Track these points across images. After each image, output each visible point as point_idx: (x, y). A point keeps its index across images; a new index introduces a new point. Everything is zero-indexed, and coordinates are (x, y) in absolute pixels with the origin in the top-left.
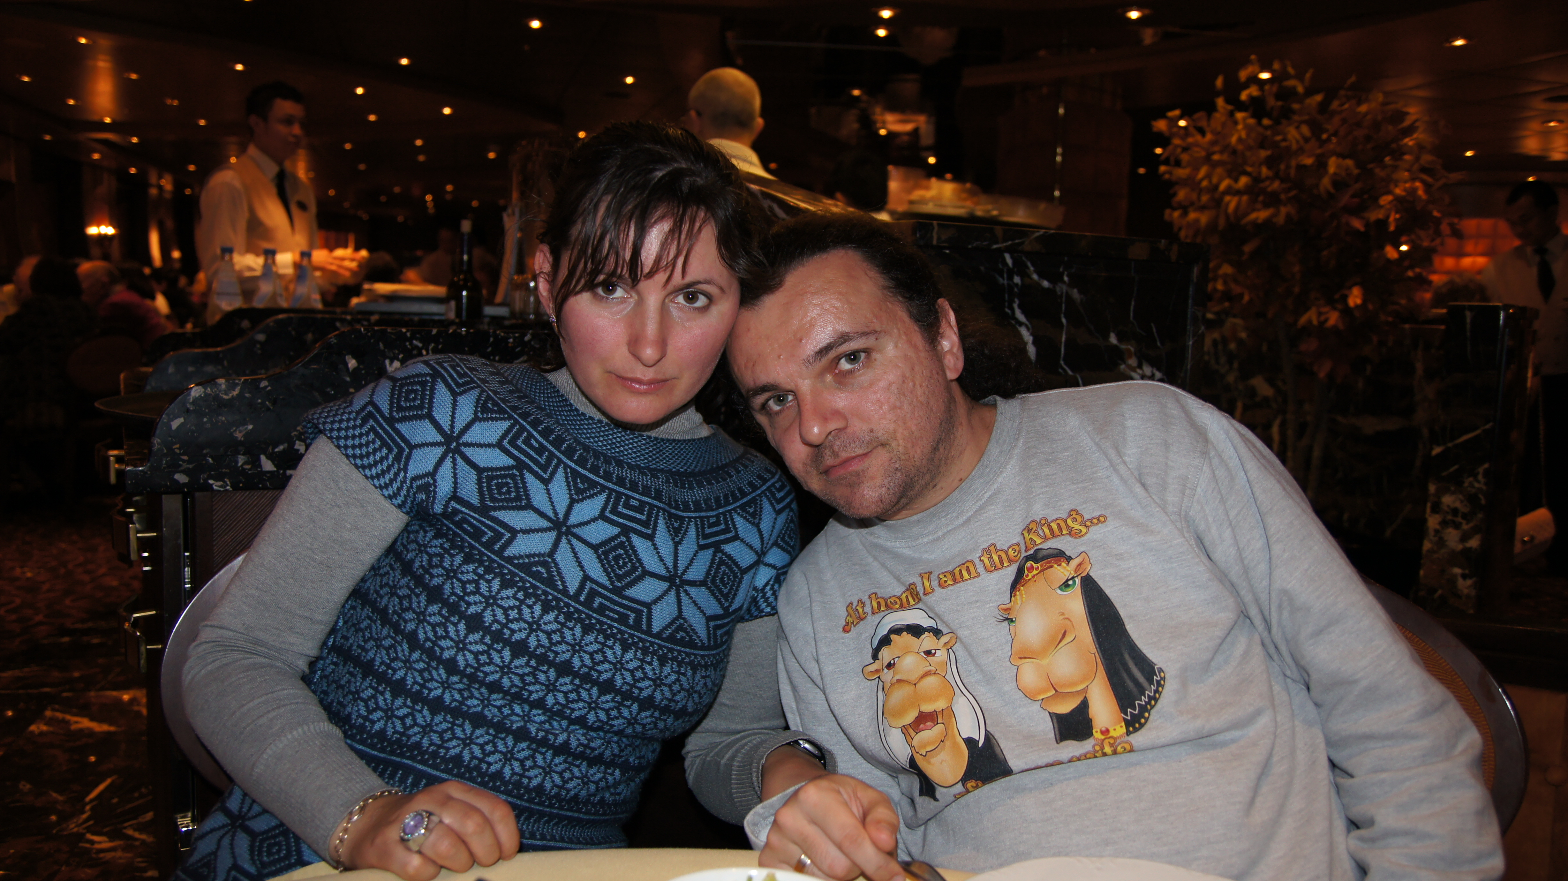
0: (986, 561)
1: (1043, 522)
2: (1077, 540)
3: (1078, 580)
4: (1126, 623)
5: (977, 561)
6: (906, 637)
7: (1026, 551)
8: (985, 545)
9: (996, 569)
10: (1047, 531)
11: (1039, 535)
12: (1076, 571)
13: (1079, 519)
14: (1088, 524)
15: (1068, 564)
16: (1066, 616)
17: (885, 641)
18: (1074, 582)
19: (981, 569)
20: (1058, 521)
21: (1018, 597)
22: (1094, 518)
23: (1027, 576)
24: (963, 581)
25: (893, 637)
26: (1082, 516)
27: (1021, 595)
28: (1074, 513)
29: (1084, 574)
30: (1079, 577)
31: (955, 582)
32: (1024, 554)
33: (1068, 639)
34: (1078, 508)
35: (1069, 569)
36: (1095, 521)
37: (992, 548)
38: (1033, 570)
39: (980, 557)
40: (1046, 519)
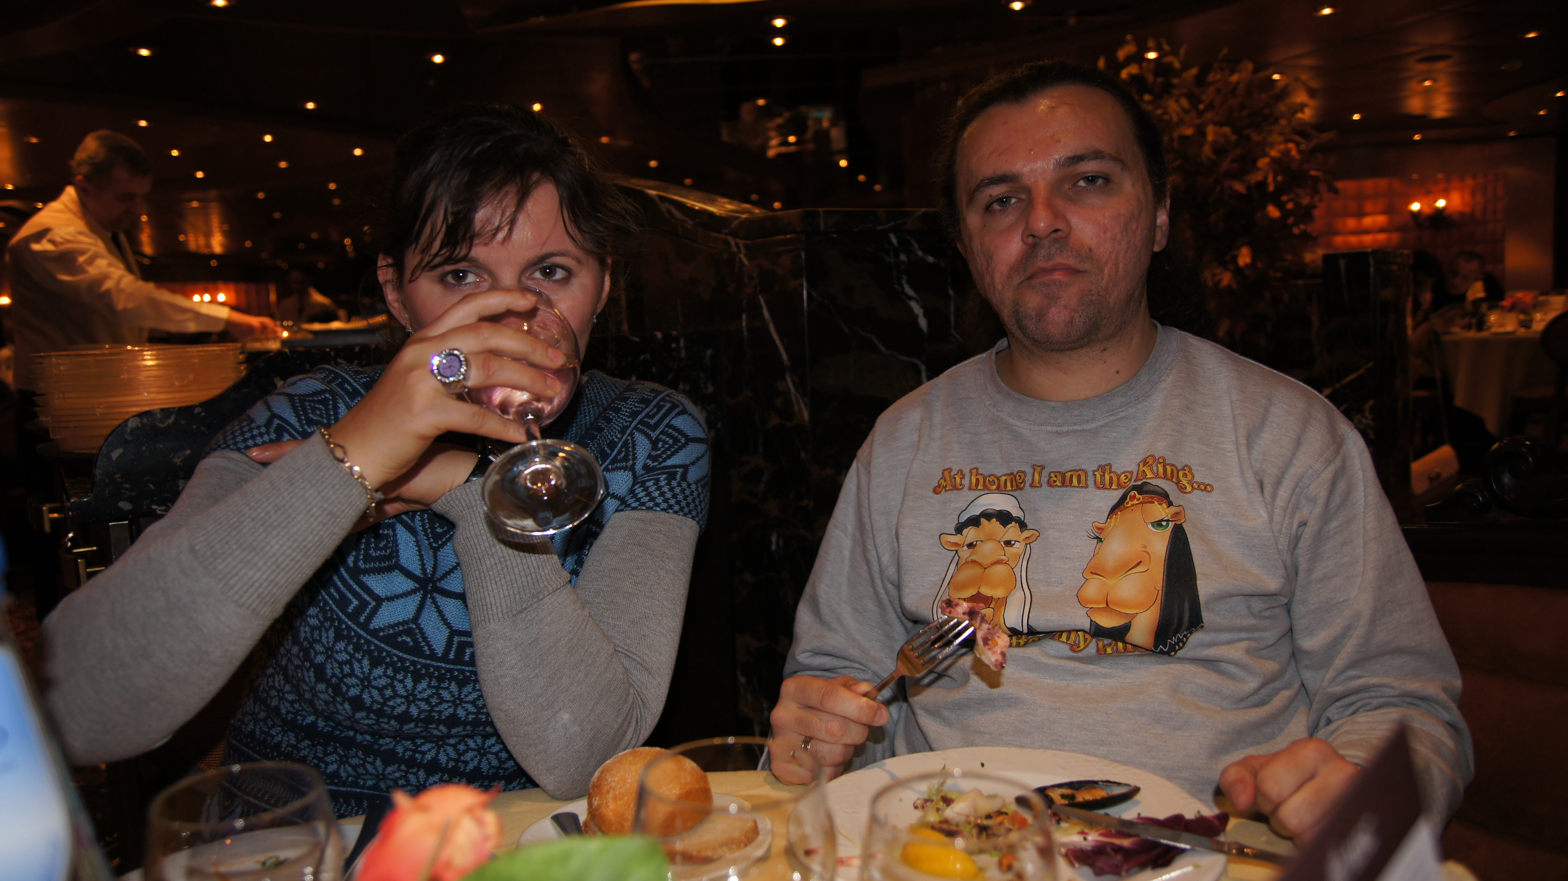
0: (1098, 477)
1: (1160, 460)
3: (1171, 524)
4: (1198, 580)
5: (1090, 474)
6: (995, 523)
8: (1103, 463)
9: (1104, 488)
10: (1160, 470)
11: (1152, 471)
12: (1172, 515)
13: (1189, 477)
14: (1195, 486)
15: (1167, 507)
16: (1147, 550)
17: (973, 521)
18: (1168, 525)
19: (1091, 482)
20: (1173, 467)
22: (1201, 484)
23: (1128, 504)
24: (1071, 486)
26: (1192, 475)
28: (1187, 469)
29: (1177, 521)
31: (1064, 485)
33: (1140, 569)
34: (1191, 467)
35: (1167, 511)
36: (1202, 487)
37: (1107, 468)
38: (1136, 499)
39: (1094, 471)
40: (1163, 460)
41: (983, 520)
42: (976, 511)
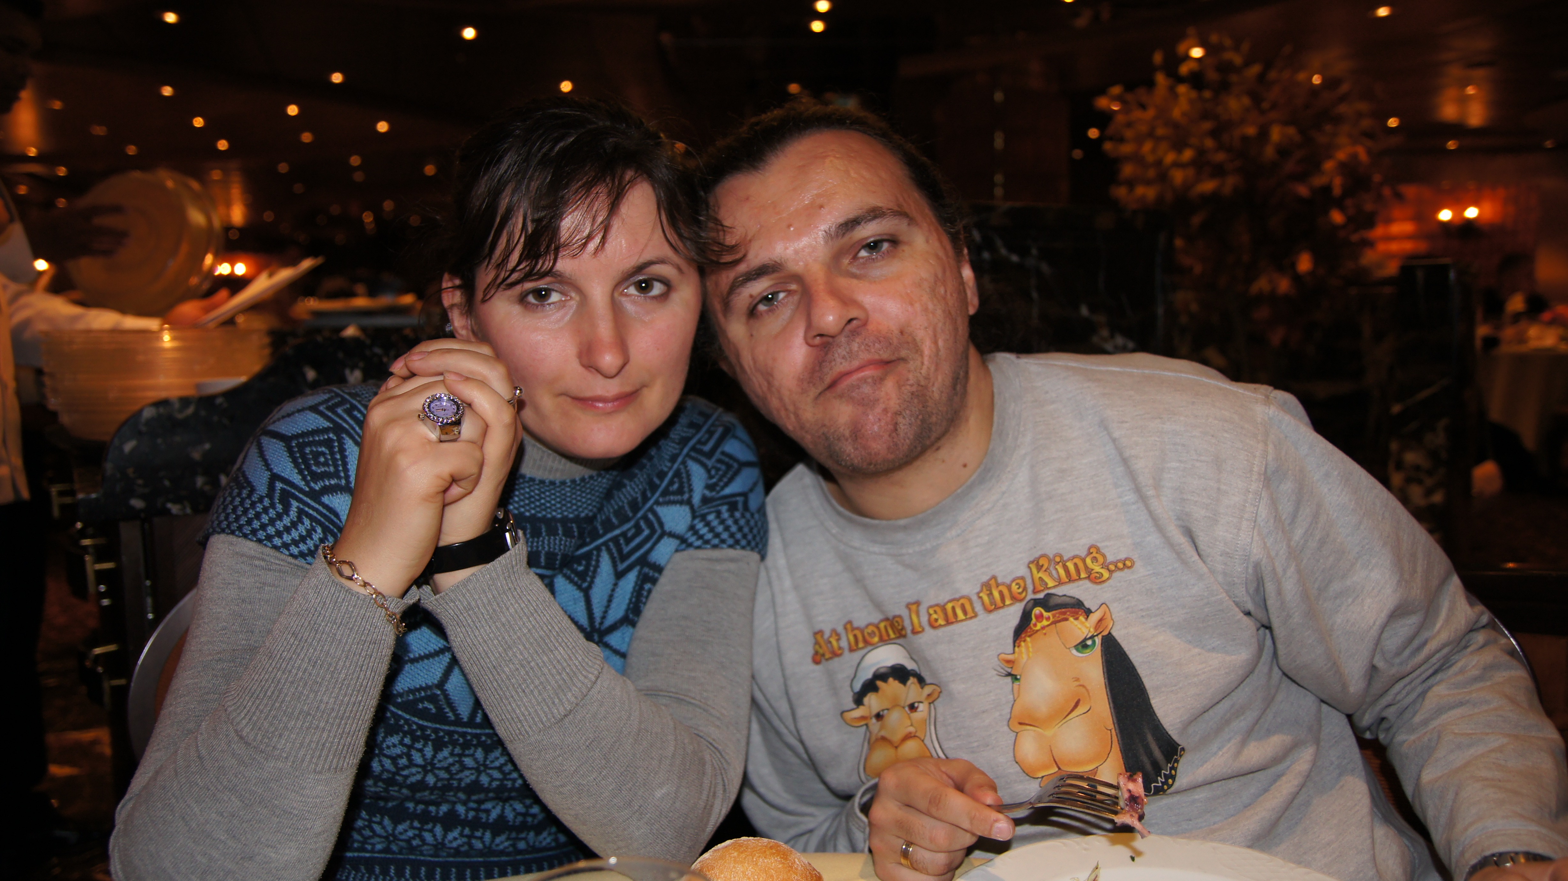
0: (986, 599)
1: (1058, 559)
2: (1099, 587)
3: (1098, 640)
4: (1151, 697)
5: (975, 598)
6: (892, 686)
7: (1035, 592)
8: (985, 578)
9: (997, 608)
10: (1062, 572)
11: (1051, 575)
12: (1096, 628)
13: (1101, 559)
14: (1112, 567)
15: (1087, 619)
16: (1081, 683)
17: (870, 686)
18: (1094, 642)
19: (978, 607)
20: (1076, 560)
21: (1023, 649)
22: (1119, 561)
23: (1035, 625)
24: (957, 621)
25: (879, 683)
26: (1104, 556)
27: (1027, 648)
28: (1094, 551)
29: (1105, 633)
30: (1100, 636)
31: (948, 623)
32: (1030, 596)
33: (1080, 710)
34: (1099, 545)
35: (1087, 624)
36: (1120, 565)
37: (992, 582)
38: (1043, 619)
39: (978, 593)
40: (1061, 556)
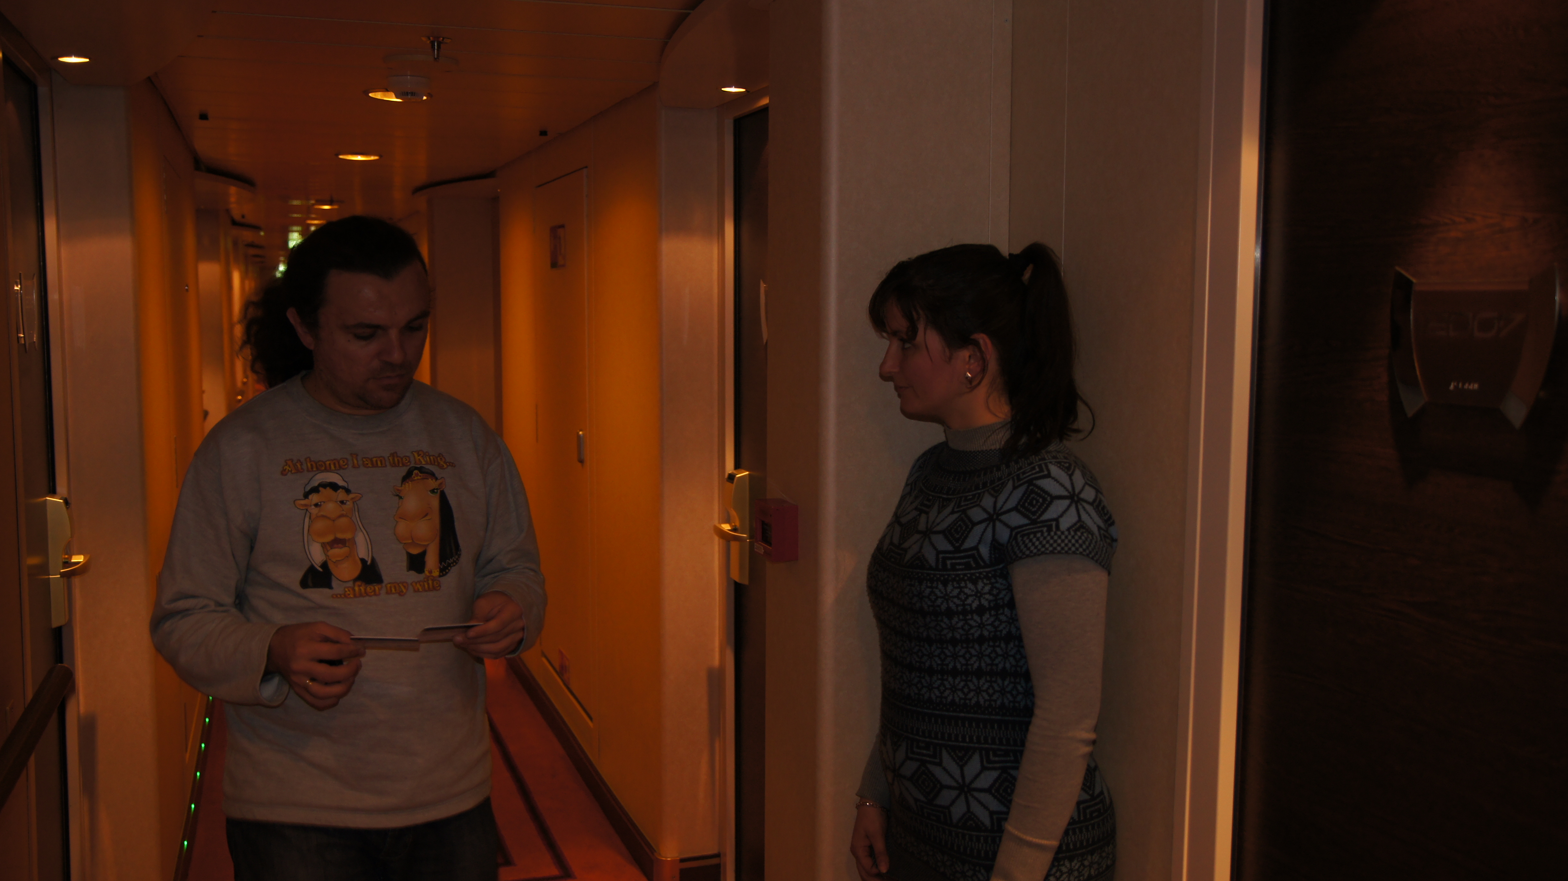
0: (391, 460)
7: (414, 464)
9: (395, 466)
10: (428, 459)
12: (438, 486)
14: (448, 464)
15: (435, 481)
16: (429, 507)
17: (315, 490)
18: (435, 493)
19: (388, 463)
21: (406, 486)
23: (413, 477)
27: (409, 486)
29: (442, 489)
30: (439, 490)
33: (427, 518)
35: (435, 484)
38: (417, 475)
41: (321, 489)
42: (315, 483)
